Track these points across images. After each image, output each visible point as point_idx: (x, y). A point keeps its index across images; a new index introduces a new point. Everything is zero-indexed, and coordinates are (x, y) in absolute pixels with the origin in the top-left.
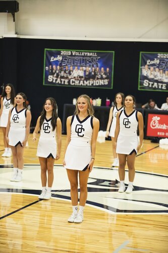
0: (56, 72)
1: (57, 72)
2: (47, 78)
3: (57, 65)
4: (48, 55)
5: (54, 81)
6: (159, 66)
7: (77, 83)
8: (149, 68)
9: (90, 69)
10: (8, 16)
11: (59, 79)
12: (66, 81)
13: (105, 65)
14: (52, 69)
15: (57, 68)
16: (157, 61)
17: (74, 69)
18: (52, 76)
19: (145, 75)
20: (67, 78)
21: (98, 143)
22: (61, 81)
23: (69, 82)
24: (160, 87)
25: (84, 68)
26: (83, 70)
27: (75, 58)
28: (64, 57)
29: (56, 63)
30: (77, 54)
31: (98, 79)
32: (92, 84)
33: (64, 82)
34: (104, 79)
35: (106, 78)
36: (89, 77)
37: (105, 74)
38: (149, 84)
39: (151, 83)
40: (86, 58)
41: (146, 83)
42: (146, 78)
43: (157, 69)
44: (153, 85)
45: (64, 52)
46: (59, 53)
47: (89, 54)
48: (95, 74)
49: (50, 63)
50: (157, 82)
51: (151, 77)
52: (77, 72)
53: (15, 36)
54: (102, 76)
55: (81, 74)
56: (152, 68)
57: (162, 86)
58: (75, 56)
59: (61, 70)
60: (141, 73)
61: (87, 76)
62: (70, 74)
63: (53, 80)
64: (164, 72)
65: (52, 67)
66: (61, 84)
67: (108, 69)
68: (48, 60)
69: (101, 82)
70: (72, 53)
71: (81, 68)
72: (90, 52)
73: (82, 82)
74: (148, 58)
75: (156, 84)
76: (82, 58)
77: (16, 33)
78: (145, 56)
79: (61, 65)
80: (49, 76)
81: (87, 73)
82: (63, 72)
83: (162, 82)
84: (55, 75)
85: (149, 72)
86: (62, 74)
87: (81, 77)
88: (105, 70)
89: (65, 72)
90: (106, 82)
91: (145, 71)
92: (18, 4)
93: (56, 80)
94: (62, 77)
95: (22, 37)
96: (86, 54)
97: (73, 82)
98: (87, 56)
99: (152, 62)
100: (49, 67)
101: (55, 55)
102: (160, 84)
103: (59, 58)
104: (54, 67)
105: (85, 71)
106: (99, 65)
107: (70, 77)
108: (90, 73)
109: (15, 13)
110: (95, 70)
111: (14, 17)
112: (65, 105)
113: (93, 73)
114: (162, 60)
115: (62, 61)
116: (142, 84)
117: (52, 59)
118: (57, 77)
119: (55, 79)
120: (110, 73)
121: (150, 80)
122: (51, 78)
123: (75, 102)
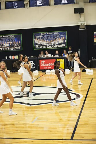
6: (42, 38)
8: (38, 40)
9: (11, 42)
12: (2, 49)
13: (18, 40)
16: (41, 36)
19: (36, 43)
20: (2, 47)
21: (19, 75)
23: (3, 49)
24: (43, 48)
25: (9, 42)
26: (8, 43)
30: (5, 36)
31: (15, 46)
32: (13, 49)
34: (18, 46)
35: (19, 46)
36: (11, 46)
37: (18, 44)
38: (38, 47)
39: (39, 46)
41: (37, 46)
42: (37, 44)
43: (41, 40)
44: (40, 47)
47: (10, 36)
48: (14, 45)
50: (42, 45)
51: (39, 43)
52: (6, 45)
54: (17, 45)
55: (8, 45)
56: (39, 39)
57: (44, 47)
58: (4, 37)
60: (34, 42)
64: (44, 40)
67: (19, 42)
69: (17, 48)
70: (3, 36)
71: (7, 43)
72: (11, 35)
73: (8, 48)
74: (37, 35)
75: (41, 46)
76: (7, 38)
78: (35, 34)
81: (10, 45)
83: (44, 45)
85: (38, 41)
87: (8, 47)
88: (18, 42)
90: (19, 48)
91: (36, 41)
96: (9, 36)
97: (5, 49)
98: (9, 37)
99: (39, 37)
102: (43, 46)
105: (9, 44)
106: (15, 40)
108: (12, 44)
110: (14, 43)
113: (13, 44)
114: (43, 36)
116: (35, 47)
120: (21, 43)
121: (39, 45)
123: (6, 58)
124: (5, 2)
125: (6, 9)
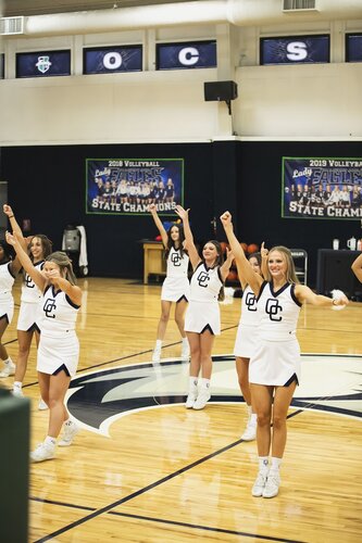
0: (302, 195)
1: (305, 195)
2: (287, 205)
3: (303, 184)
4: (290, 171)
5: (300, 211)
7: (338, 212)
9: (360, 188)
10: (220, 106)
11: (307, 208)
12: (320, 210)
14: (296, 191)
15: (303, 188)
17: (332, 189)
18: (295, 203)
20: (321, 204)
22: (312, 211)
23: (325, 211)
25: (350, 187)
26: (347, 190)
27: (335, 171)
28: (315, 169)
29: (302, 180)
30: (338, 164)
33: (317, 211)
36: (358, 202)
40: (353, 170)
45: (314, 162)
46: (307, 164)
47: (357, 164)
49: (292, 181)
52: (339, 195)
53: (233, 138)
55: (346, 197)
58: (334, 167)
59: (311, 192)
61: (355, 200)
62: (326, 198)
63: (298, 208)
65: (296, 187)
66: (311, 216)
68: (289, 175)
70: (328, 163)
71: (345, 188)
72: (359, 161)
73: (346, 210)
76: (345, 170)
77: (234, 134)
79: (310, 184)
80: (292, 203)
81: (355, 196)
82: (314, 195)
84: (301, 201)
86: (313, 198)
87: (345, 203)
89: (318, 195)
92: (236, 86)
93: (303, 209)
94: (313, 204)
95: (243, 139)
96: (352, 164)
97: (331, 211)
98: (354, 167)
100: (290, 188)
101: (300, 167)
103: (308, 172)
104: (299, 187)
105: (351, 193)
107: (326, 204)
108: (360, 196)
109: (232, 101)
111: (230, 108)
112: (320, 250)
115: (312, 176)
117: (296, 174)
118: (305, 203)
119: (301, 206)
122: (293, 206)
123: (336, 245)
124: (347, 35)
125: (347, 60)
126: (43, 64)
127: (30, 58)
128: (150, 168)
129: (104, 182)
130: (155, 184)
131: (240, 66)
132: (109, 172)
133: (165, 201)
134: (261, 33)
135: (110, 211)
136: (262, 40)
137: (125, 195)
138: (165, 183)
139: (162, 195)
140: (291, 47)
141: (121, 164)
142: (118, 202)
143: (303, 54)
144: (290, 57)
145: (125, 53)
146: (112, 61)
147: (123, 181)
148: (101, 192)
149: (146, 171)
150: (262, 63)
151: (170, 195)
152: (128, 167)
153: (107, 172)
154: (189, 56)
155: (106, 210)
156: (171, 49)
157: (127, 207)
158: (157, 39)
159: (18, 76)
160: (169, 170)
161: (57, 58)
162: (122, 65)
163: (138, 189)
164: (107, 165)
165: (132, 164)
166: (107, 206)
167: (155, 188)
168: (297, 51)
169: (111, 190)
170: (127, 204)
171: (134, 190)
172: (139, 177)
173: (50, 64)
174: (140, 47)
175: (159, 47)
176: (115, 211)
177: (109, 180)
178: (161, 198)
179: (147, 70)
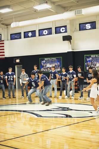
0: (89, 65)
2: (86, 68)
3: (90, 62)
4: (86, 58)
10: (68, 42)
17: (97, 63)
18: (88, 67)
27: (97, 58)
28: (92, 58)
30: (98, 56)
45: (92, 56)
46: (90, 57)
59: (92, 64)
62: (96, 66)
68: (86, 60)
70: (96, 56)
79: (91, 62)
80: (87, 67)
86: (92, 66)
89: (93, 65)
95: (75, 51)
100: (87, 63)
101: (89, 57)
103: (91, 59)
104: (89, 63)
117: (88, 60)
126: (30, 34)
127: (27, 33)
128: (54, 60)
129: (44, 64)
130: (55, 64)
131: (75, 31)
132: (45, 62)
133: (58, 69)
134: (79, 22)
135: (45, 72)
136: (80, 24)
137: (48, 67)
138: (58, 64)
139: (57, 67)
140: (87, 25)
141: (47, 59)
142: (47, 69)
143: (90, 27)
144: (87, 28)
145: (48, 30)
146: (45, 32)
147: (48, 64)
148: (43, 67)
149: (53, 60)
150: (80, 30)
151: (59, 67)
152: (49, 60)
153: (44, 61)
154: (63, 30)
155: (44, 72)
156: (59, 28)
157: (49, 70)
158: (55, 26)
159: (24, 38)
160: (59, 60)
161: (33, 32)
162: (48, 33)
163: (52, 65)
164: (44, 59)
165: (50, 59)
166: (45, 71)
167: (55, 65)
168: (88, 26)
169: (45, 66)
170: (49, 69)
171: (51, 66)
172: (52, 62)
173: (31, 34)
174: (51, 28)
175: (56, 28)
176: (46, 72)
177: (45, 64)
178: (57, 68)
179: (53, 34)
